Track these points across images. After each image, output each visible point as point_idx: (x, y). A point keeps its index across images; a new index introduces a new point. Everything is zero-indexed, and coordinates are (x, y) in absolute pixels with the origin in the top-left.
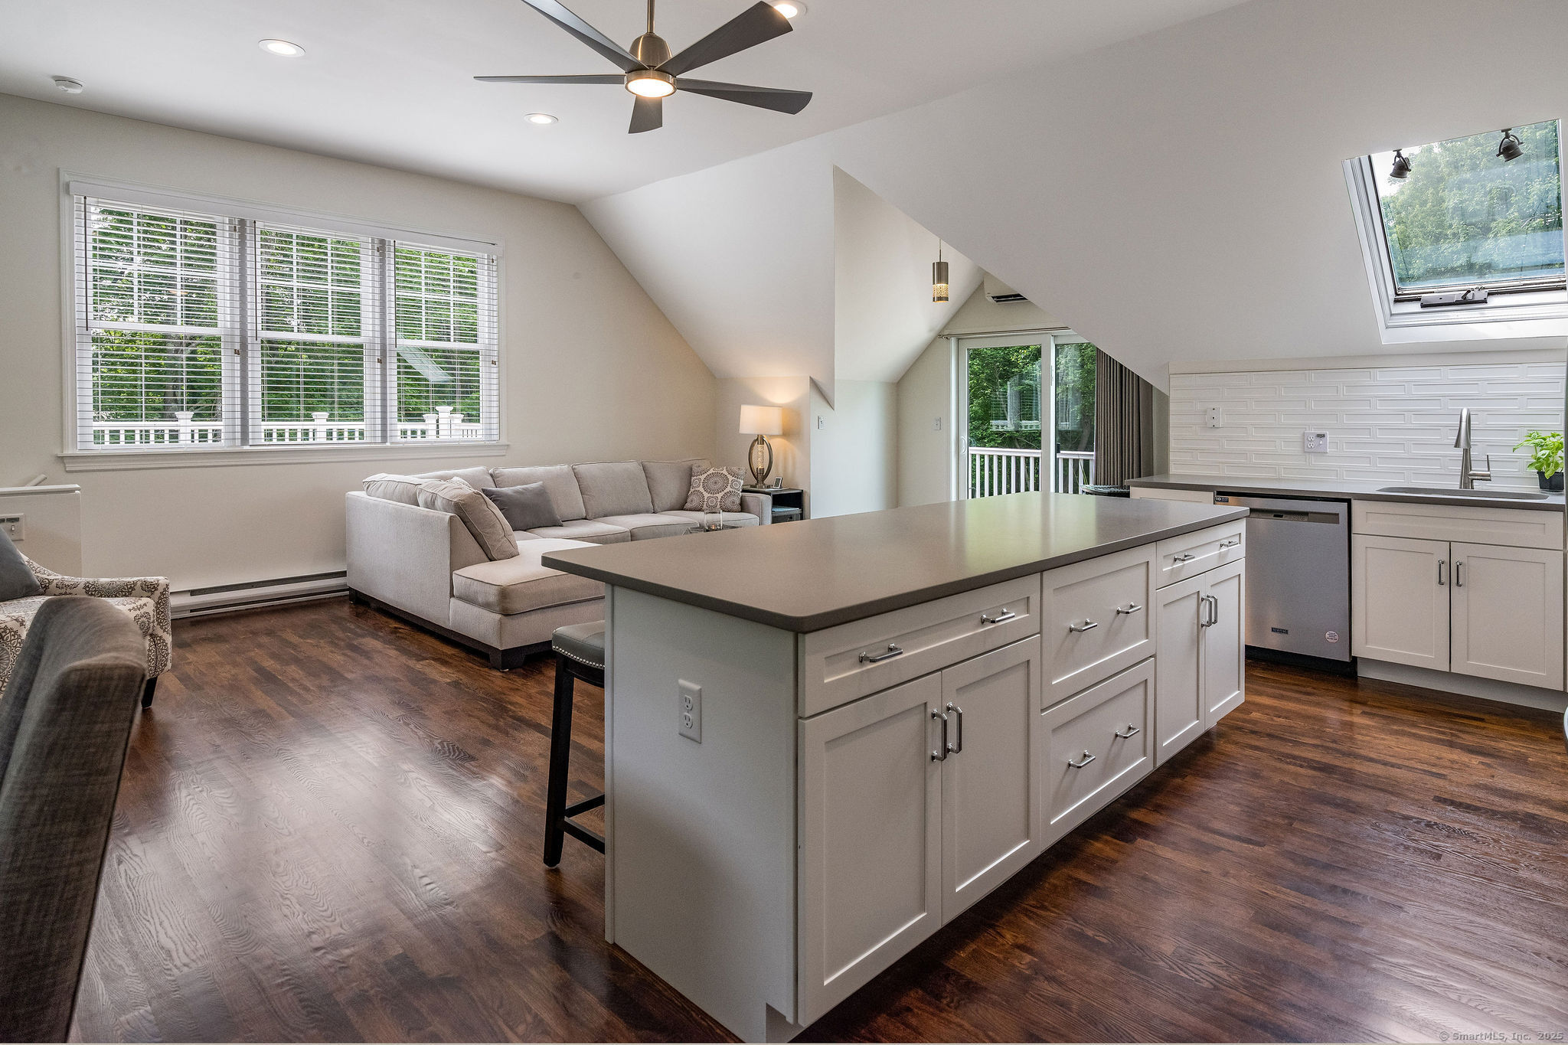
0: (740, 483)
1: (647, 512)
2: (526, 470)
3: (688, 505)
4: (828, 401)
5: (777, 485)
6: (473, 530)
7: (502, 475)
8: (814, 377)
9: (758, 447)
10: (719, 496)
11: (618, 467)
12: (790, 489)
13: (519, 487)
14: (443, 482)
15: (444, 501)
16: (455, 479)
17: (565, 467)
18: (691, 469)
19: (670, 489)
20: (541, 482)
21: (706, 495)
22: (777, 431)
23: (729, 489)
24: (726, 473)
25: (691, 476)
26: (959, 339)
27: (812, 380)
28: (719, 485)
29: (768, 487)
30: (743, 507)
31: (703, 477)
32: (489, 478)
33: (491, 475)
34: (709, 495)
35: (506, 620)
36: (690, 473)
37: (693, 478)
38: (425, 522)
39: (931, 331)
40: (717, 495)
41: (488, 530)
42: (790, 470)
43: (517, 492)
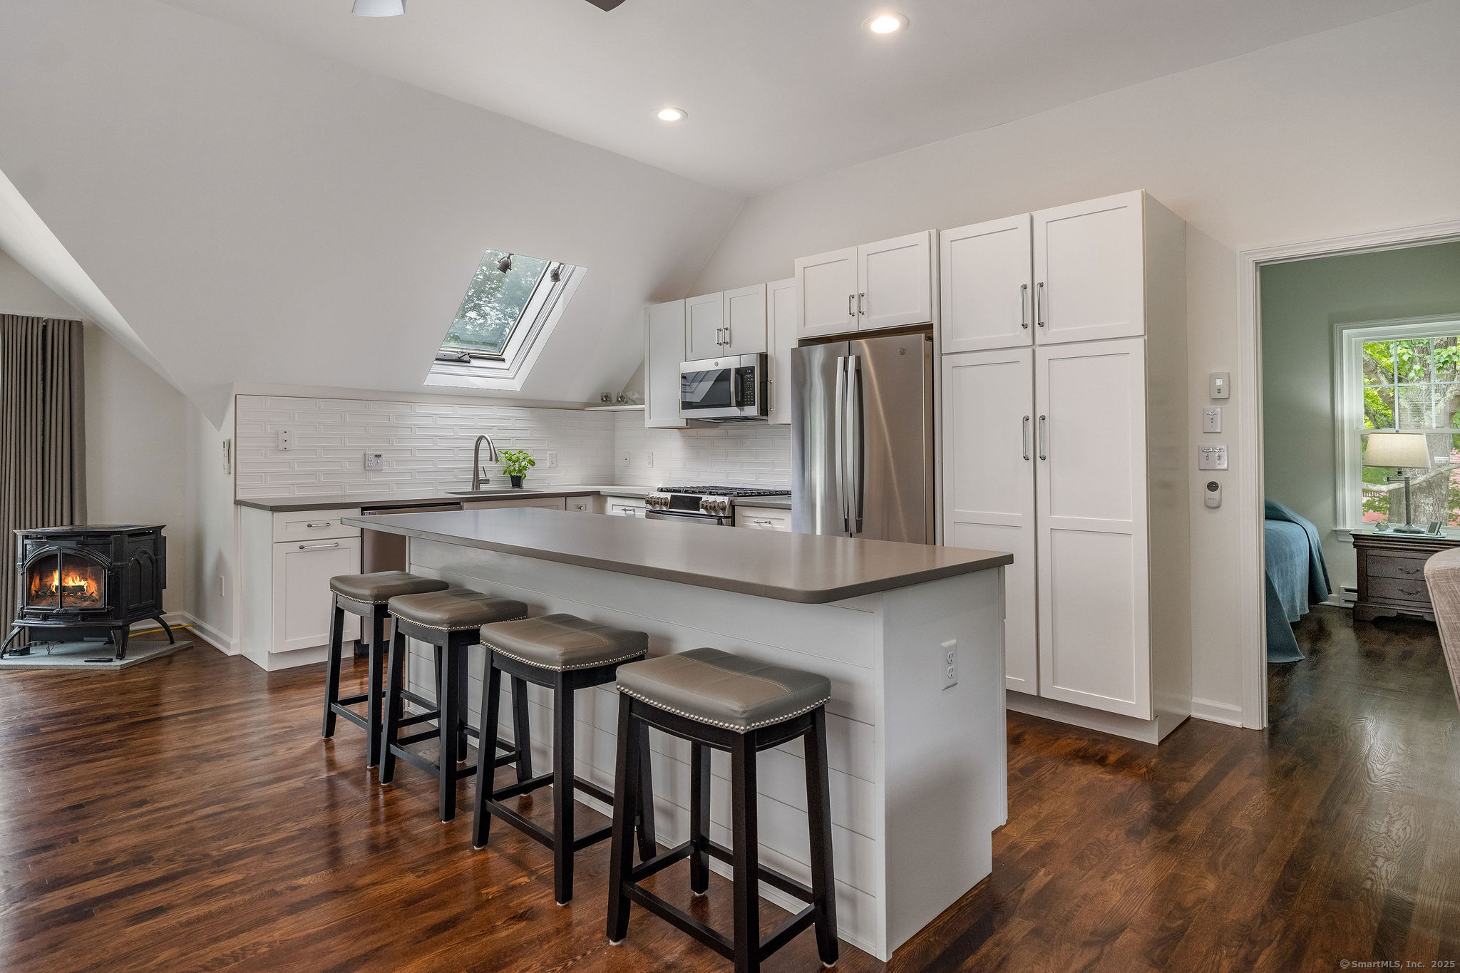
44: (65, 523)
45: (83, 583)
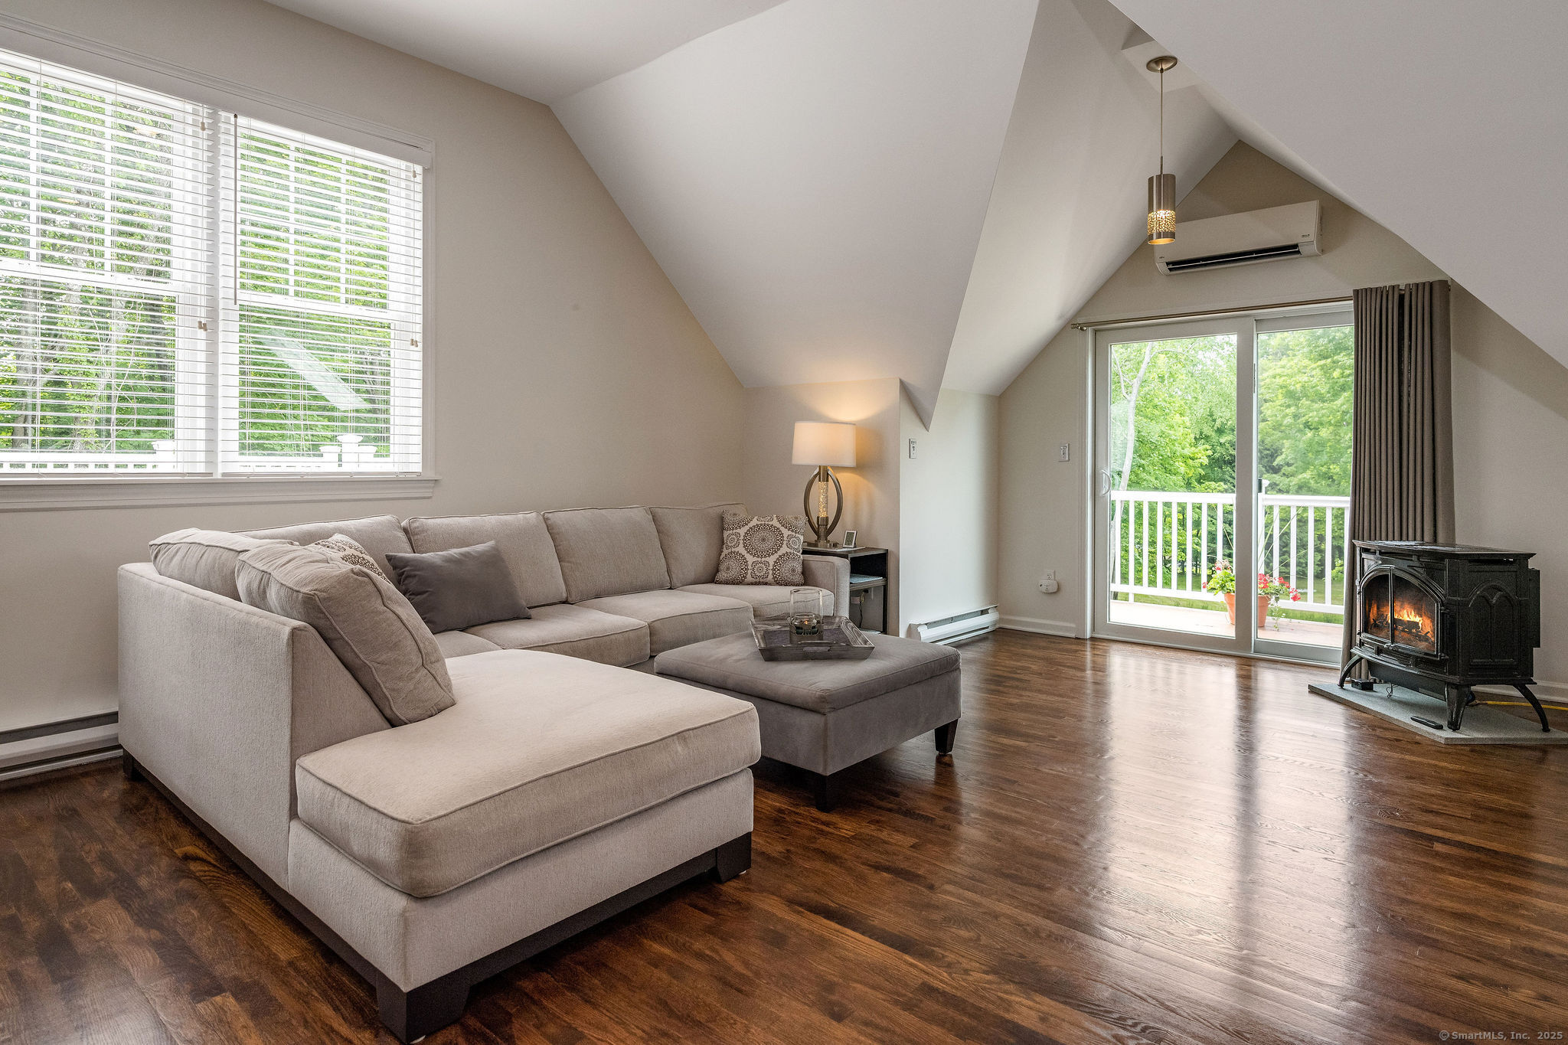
0: (799, 539)
1: (661, 587)
2: (466, 521)
3: (722, 575)
4: (923, 417)
5: (849, 542)
6: (349, 656)
7: (423, 531)
8: (903, 379)
9: (818, 486)
10: (771, 560)
11: (615, 516)
12: (867, 549)
13: (454, 552)
14: (297, 546)
15: (283, 592)
16: (337, 537)
17: (532, 516)
18: (722, 519)
19: (694, 550)
20: (491, 543)
21: (750, 559)
22: (849, 461)
23: (784, 549)
24: (778, 525)
25: (722, 529)
26: (1096, 332)
27: (902, 384)
28: (769, 544)
29: (835, 545)
30: (807, 578)
31: (742, 531)
32: (401, 535)
33: (405, 530)
34: (755, 559)
35: (417, 910)
36: (721, 524)
37: (726, 534)
38: (242, 637)
39: (1060, 317)
40: (767, 559)
41: (384, 657)
42: (864, 519)
43: (450, 560)
44: (1396, 539)
45: (1417, 619)
